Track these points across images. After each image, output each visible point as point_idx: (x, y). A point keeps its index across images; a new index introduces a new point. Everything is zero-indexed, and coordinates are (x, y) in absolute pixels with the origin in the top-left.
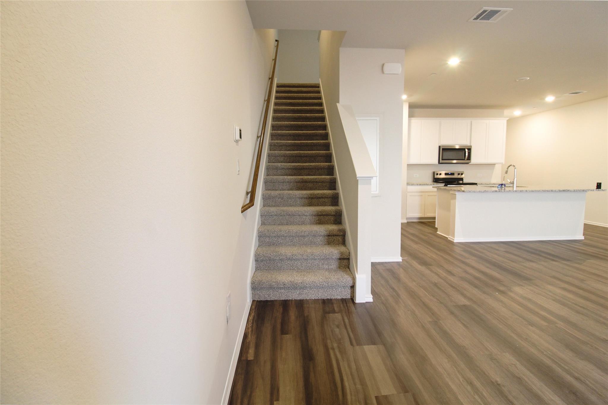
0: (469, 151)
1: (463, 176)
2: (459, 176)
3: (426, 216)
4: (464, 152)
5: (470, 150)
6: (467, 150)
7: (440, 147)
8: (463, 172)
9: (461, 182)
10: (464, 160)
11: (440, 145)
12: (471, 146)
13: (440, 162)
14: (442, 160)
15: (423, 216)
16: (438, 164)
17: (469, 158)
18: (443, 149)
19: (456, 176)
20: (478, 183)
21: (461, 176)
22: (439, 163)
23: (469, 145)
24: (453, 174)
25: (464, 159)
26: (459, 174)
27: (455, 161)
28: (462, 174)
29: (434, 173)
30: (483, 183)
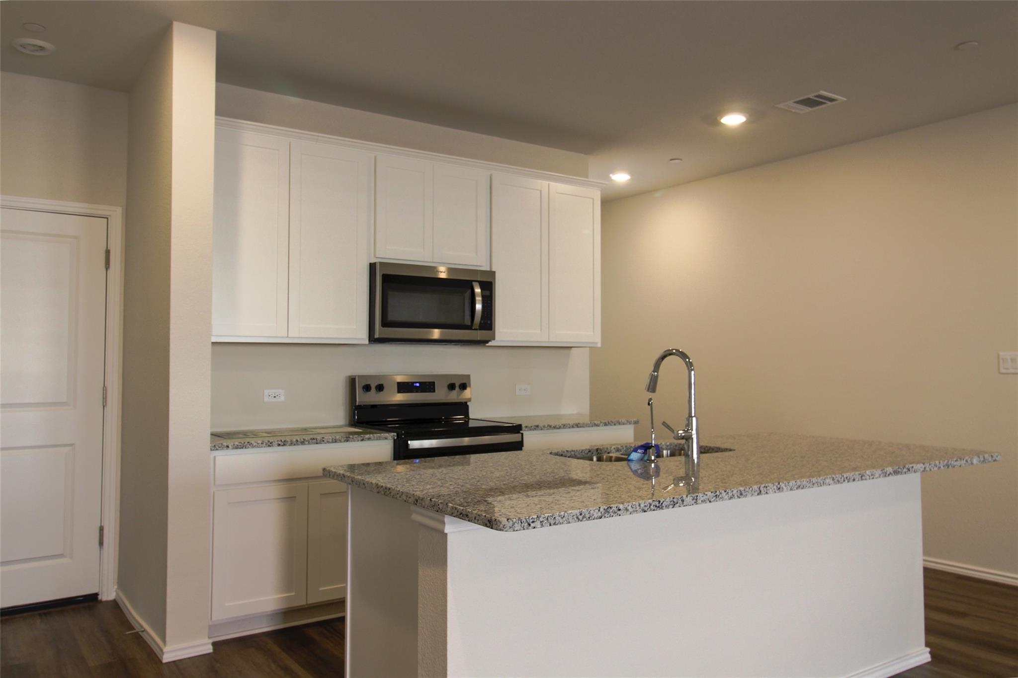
0: (487, 293)
1: (467, 393)
2: (453, 397)
3: (313, 600)
4: (468, 294)
5: (488, 287)
6: (478, 290)
7: (372, 267)
8: (468, 376)
9: (459, 418)
10: (469, 328)
11: (372, 261)
12: (492, 274)
13: (377, 336)
14: (385, 324)
15: (301, 602)
16: (367, 342)
17: (488, 322)
18: (386, 278)
19: (441, 395)
20: (523, 426)
21: (458, 395)
22: (373, 339)
23: (485, 268)
24: (428, 386)
25: (467, 321)
26: (452, 387)
27: (436, 333)
28: (464, 387)
29: (352, 381)
30: (541, 425)
